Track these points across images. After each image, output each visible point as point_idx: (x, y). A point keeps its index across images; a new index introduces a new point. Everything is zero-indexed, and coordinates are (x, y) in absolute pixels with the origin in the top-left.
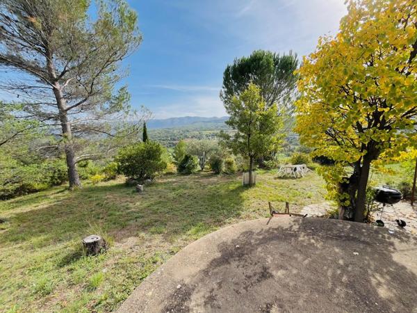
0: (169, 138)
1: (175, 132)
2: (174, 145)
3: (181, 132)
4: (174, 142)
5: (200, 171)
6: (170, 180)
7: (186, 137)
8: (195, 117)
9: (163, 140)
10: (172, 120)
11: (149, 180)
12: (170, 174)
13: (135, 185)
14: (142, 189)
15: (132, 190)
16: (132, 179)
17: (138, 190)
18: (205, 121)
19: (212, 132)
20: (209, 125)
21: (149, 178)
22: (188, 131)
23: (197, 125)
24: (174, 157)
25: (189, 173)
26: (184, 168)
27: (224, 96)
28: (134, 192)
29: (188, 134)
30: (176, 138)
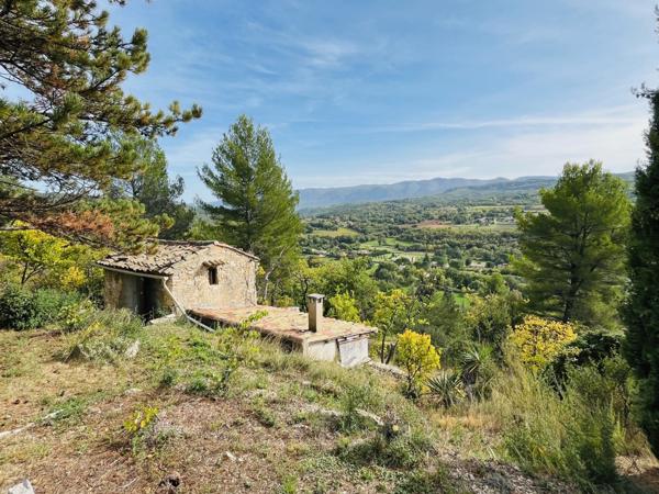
0: (392, 219)
1: (407, 207)
2: (399, 231)
3: (419, 208)
4: (400, 226)
7: (428, 217)
8: (453, 180)
9: (380, 222)
10: (407, 184)
19: (487, 208)
20: (484, 195)
22: (434, 206)
23: (457, 195)
29: (433, 212)
30: (407, 219)
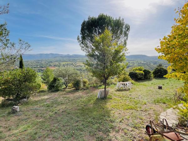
0: (39, 66)
1: (43, 62)
2: (42, 70)
3: (47, 63)
4: (42, 69)
5: (65, 88)
6: (43, 98)
8: (56, 54)
9: (34, 68)
10: (41, 55)
11: (25, 100)
12: (43, 91)
13: (12, 105)
14: (18, 110)
15: (7, 112)
16: (8, 100)
17: (14, 112)
18: (62, 56)
19: (66, 63)
20: (65, 59)
21: (25, 98)
22: (51, 62)
23: (58, 59)
24: (42, 78)
25: (57, 90)
26: (53, 87)
27: (81, 39)
28: (9, 113)
29: (51, 64)
30: (44, 66)
